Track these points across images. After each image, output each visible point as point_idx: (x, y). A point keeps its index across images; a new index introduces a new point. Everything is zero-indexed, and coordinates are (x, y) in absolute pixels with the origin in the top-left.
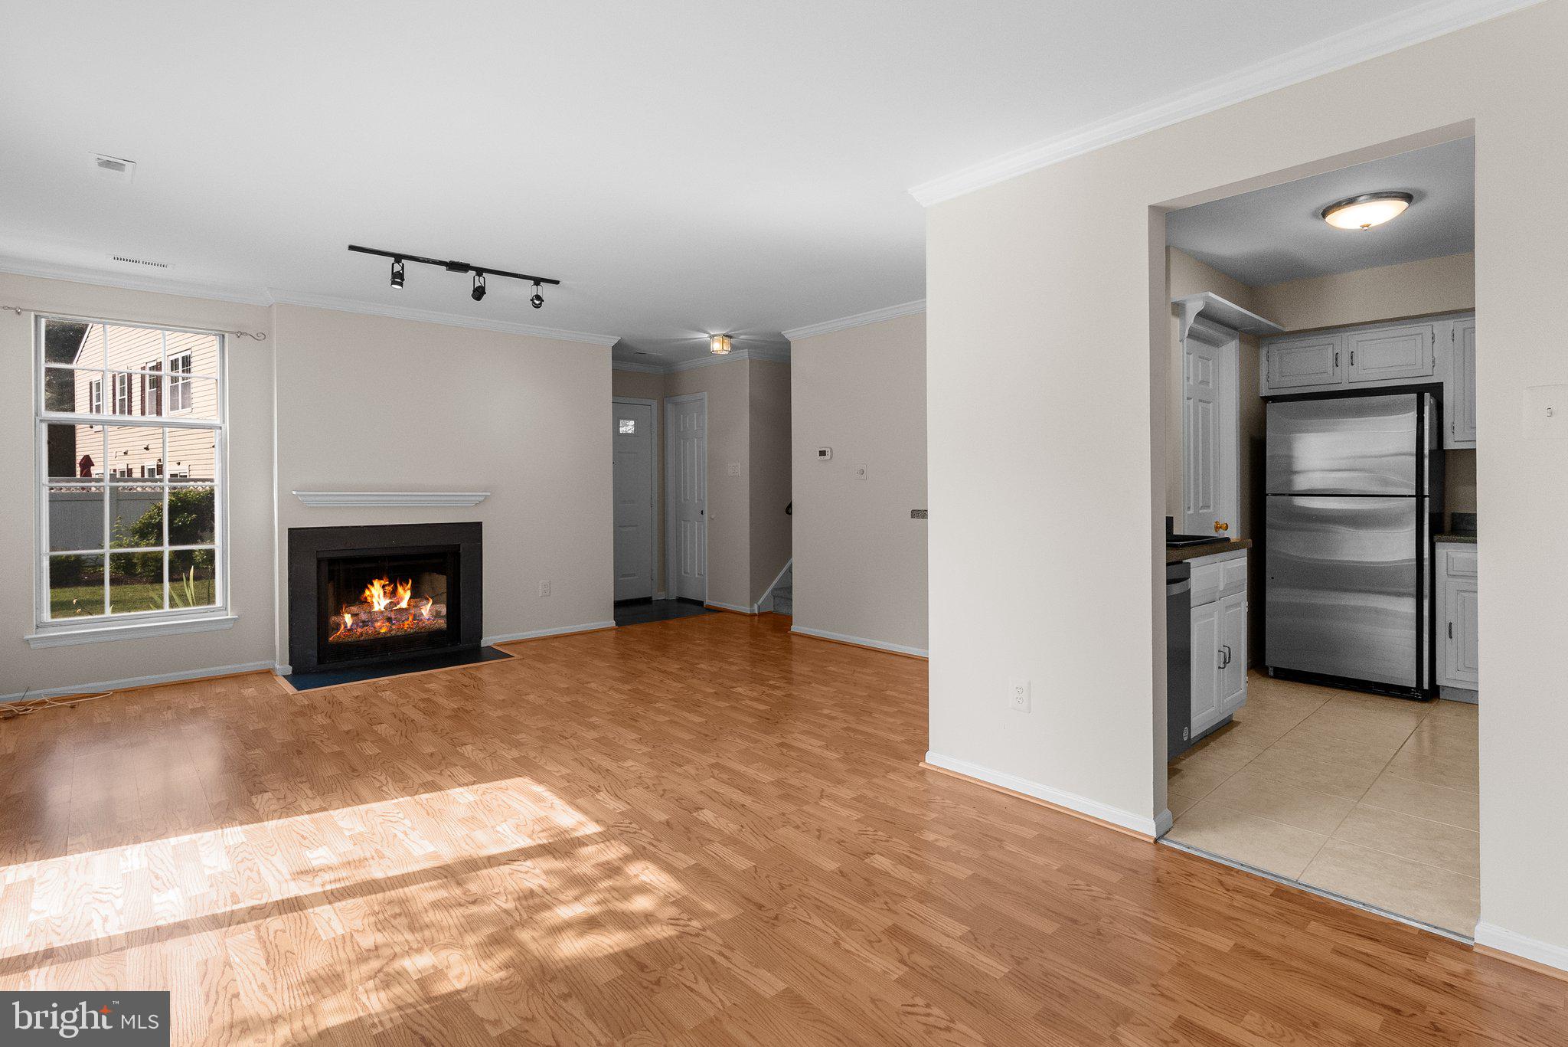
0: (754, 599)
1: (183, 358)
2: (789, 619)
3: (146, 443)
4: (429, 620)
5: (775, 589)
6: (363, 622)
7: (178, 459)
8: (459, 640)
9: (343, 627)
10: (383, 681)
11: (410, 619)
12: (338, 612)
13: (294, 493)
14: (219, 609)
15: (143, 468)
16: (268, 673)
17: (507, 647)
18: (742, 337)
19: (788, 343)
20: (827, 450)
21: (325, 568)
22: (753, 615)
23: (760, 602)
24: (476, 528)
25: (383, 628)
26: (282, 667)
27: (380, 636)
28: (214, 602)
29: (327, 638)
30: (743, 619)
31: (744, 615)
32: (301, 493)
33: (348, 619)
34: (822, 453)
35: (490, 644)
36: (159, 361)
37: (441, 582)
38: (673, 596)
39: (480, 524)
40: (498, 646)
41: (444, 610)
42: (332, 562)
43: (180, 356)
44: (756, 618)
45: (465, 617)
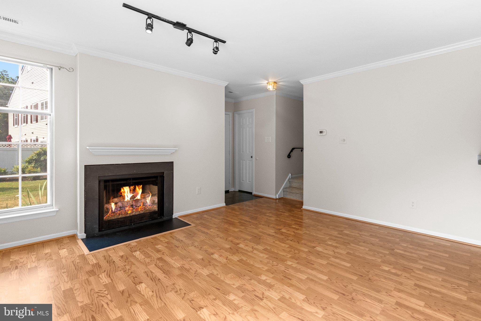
0: (277, 193)
1: (45, 102)
2: (302, 203)
3: (32, 131)
4: (150, 205)
5: (284, 188)
6: (120, 207)
7: (43, 137)
8: (163, 215)
9: (110, 211)
10: (133, 243)
11: (142, 206)
12: (108, 202)
13: (88, 148)
14: (49, 206)
15: (31, 140)
16: (73, 237)
17: (184, 218)
18: (281, 83)
19: (302, 85)
20: (324, 131)
21: (102, 184)
22: (277, 199)
23: (279, 194)
24: (171, 164)
25: (129, 211)
26: (80, 235)
27: (128, 215)
28: (46, 202)
29: (103, 217)
30: (272, 200)
31: (273, 199)
32: (91, 148)
33: (113, 205)
34: (321, 132)
35: (176, 216)
36: (37, 103)
37: (155, 188)
38: (237, 190)
39: (172, 162)
40: (180, 217)
41: (156, 200)
42: (106, 181)
43: (44, 101)
44: (278, 200)
45: (166, 205)
